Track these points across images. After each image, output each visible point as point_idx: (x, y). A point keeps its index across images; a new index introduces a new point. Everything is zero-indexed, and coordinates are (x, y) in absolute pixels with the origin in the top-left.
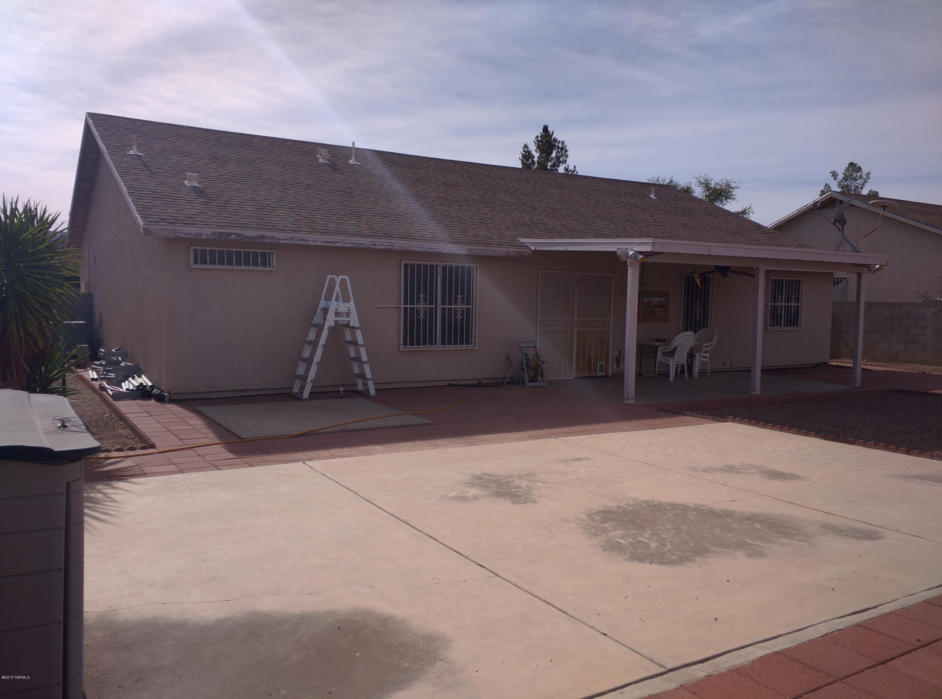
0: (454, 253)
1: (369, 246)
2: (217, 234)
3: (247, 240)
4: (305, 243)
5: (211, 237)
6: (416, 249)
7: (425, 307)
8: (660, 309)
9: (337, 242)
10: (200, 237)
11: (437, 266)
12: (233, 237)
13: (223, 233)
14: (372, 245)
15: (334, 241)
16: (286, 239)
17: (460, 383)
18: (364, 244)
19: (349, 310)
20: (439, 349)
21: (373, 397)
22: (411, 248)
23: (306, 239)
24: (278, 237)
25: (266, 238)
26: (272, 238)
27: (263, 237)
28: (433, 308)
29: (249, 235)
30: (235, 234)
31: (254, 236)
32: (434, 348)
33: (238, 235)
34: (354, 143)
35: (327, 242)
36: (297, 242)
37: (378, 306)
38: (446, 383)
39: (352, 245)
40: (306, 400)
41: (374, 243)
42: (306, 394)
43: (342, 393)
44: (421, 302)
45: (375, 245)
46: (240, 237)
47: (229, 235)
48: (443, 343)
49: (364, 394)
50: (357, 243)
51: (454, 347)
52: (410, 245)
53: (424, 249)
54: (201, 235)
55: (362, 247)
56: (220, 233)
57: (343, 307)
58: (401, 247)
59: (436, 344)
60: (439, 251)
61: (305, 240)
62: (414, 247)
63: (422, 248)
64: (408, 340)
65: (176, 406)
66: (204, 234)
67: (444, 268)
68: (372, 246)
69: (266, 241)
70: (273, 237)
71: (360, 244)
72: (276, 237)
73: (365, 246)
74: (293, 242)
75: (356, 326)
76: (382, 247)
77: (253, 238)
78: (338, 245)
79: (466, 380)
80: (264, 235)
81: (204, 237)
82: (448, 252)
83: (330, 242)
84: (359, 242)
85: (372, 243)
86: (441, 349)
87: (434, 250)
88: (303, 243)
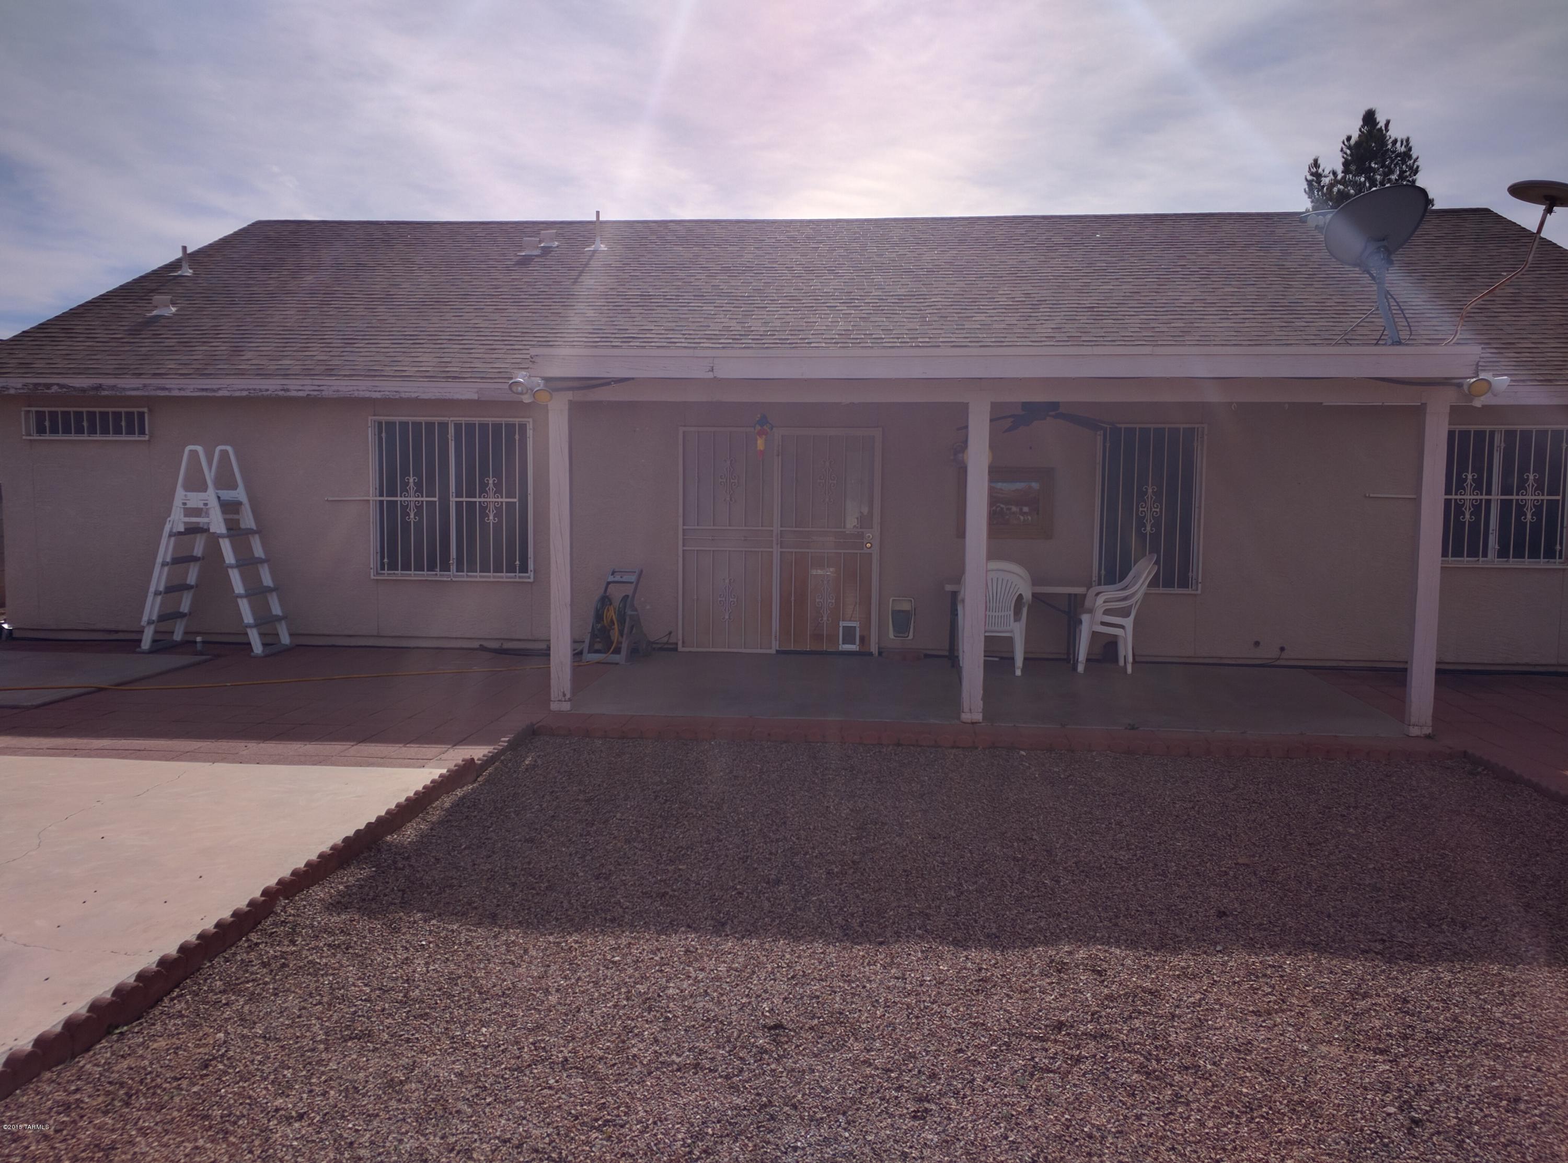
0: (447, 398)
1: (276, 393)
2: (31, 387)
3: (74, 393)
4: (166, 393)
5: (22, 391)
6: (367, 394)
7: (419, 501)
8: (1026, 509)
9: (219, 389)
10: (6, 393)
12: (55, 389)
13: (39, 384)
14: (282, 390)
15: (215, 387)
16: (138, 389)
17: (507, 645)
18: (267, 390)
20: (449, 579)
22: (356, 394)
23: (167, 386)
24: (123, 386)
25: (104, 390)
26: (113, 387)
27: (99, 387)
28: (436, 502)
29: (78, 385)
30: (58, 384)
31: (85, 386)
32: (444, 577)
33: (61, 386)
34: (598, 213)
35: (203, 390)
36: (153, 393)
37: (332, 499)
38: (476, 644)
39: (245, 393)
40: (143, 653)
41: (285, 387)
42: (146, 644)
44: (411, 492)
45: (288, 390)
46: (65, 390)
47: (48, 386)
48: (459, 569)
50: (255, 390)
52: (355, 388)
53: (382, 393)
54: (8, 389)
55: (263, 395)
56: (36, 385)
57: (195, 500)
58: (338, 391)
60: (414, 395)
61: (167, 389)
62: (363, 391)
63: (380, 391)
64: (386, 560)
66: (13, 388)
67: (458, 426)
68: (281, 393)
70: (115, 386)
71: (261, 390)
72: (119, 386)
73: (269, 393)
74: (146, 394)
76: (301, 394)
77: (83, 390)
78: (220, 393)
79: (519, 640)
80: (100, 384)
81: (12, 391)
82: (433, 398)
83: (206, 390)
84: (258, 387)
85: (281, 387)
86: (454, 579)
87: (403, 395)
88: (162, 394)
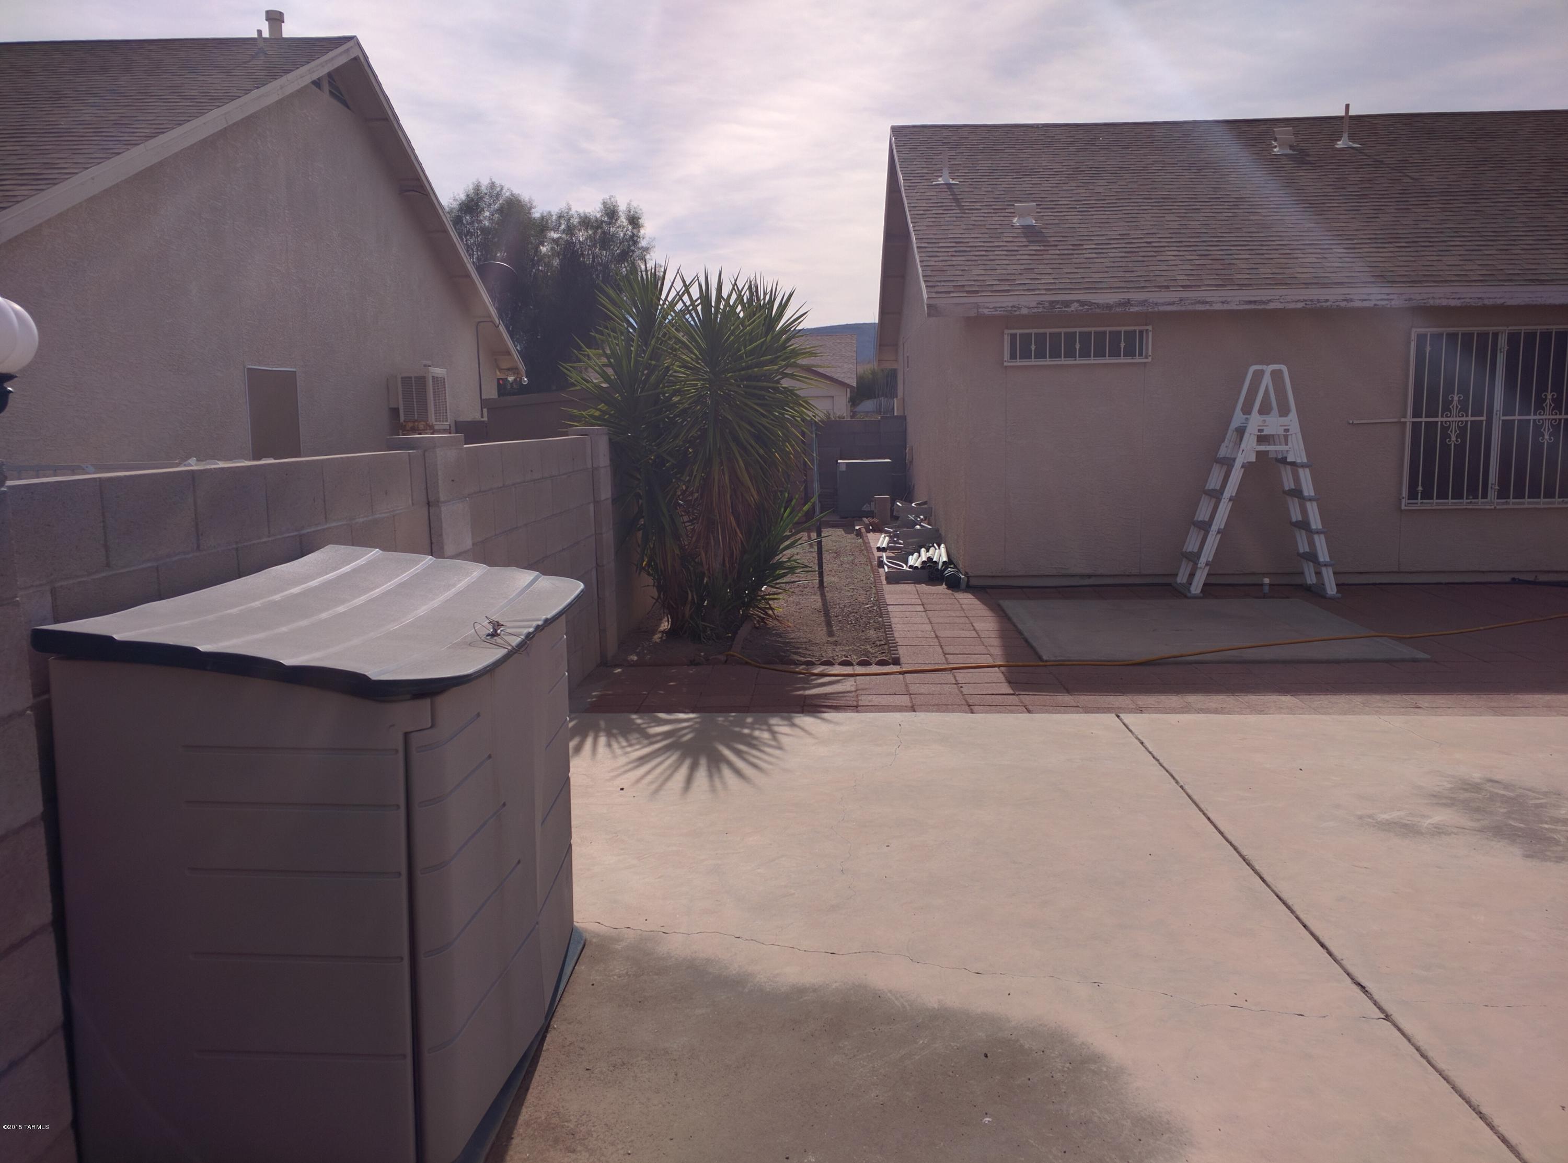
0: (1538, 303)
1: (1337, 303)
2: (1047, 305)
3: (1098, 311)
4: (1207, 307)
5: (1036, 310)
6: (1444, 302)
7: (1462, 421)
9: (1270, 301)
10: (1018, 313)
11: (1496, 335)
12: (1074, 307)
13: (1057, 302)
14: (1344, 300)
15: (1264, 299)
16: (1173, 303)
17: (1542, 578)
18: (1327, 301)
19: (1287, 430)
20: (1493, 507)
21: (1332, 599)
22: (1431, 302)
23: (1208, 299)
24: (1155, 301)
25: (1132, 305)
26: (1144, 303)
27: (1128, 303)
28: (1482, 421)
29: (1101, 302)
30: (1078, 301)
31: (1111, 302)
32: (1480, 503)
33: (1082, 303)
34: (1347, 106)
35: (1250, 302)
36: (1190, 308)
37: (1355, 422)
38: (1507, 578)
39: (1300, 305)
40: (1195, 597)
41: (1348, 297)
42: (1196, 587)
43: (1266, 589)
44: (1454, 412)
45: (1351, 300)
46: (1086, 307)
47: (1067, 304)
48: (1503, 493)
49: (1314, 593)
50: (1311, 300)
51: (1529, 503)
52: (1431, 296)
53: (1463, 300)
54: (1019, 308)
55: (1322, 306)
56: (1053, 302)
57: (1274, 424)
58: (1410, 299)
59: (1485, 496)
60: (1499, 301)
61: (1207, 302)
62: (1440, 298)
63: (1459, 298)
64: (1420, 488)
65: (972, 597)
66: (1025, 307)
67: (1513, 339)
68: (1343, 304)
69: (1134, 309)
70: (1146, 301)
71: (1319, 301)
72: (1151, 300)
73: (1328, 304)
74: (1183, 308)
75: (1299, 461)
76: (1366, 304)
77: (1108, 307)
78: (1271, 306)
79: (1557, 572)
80: (1129, 299)
81: (1024, 311)
82: (1523, 303)
83: (1255, 302)
84: (1315, 298)
85: (1343, 297)
86: (1498, 507)
87: (1486, 302)
88: (1203, 309)
